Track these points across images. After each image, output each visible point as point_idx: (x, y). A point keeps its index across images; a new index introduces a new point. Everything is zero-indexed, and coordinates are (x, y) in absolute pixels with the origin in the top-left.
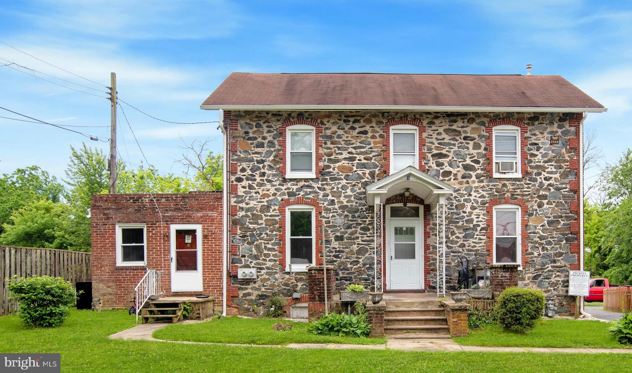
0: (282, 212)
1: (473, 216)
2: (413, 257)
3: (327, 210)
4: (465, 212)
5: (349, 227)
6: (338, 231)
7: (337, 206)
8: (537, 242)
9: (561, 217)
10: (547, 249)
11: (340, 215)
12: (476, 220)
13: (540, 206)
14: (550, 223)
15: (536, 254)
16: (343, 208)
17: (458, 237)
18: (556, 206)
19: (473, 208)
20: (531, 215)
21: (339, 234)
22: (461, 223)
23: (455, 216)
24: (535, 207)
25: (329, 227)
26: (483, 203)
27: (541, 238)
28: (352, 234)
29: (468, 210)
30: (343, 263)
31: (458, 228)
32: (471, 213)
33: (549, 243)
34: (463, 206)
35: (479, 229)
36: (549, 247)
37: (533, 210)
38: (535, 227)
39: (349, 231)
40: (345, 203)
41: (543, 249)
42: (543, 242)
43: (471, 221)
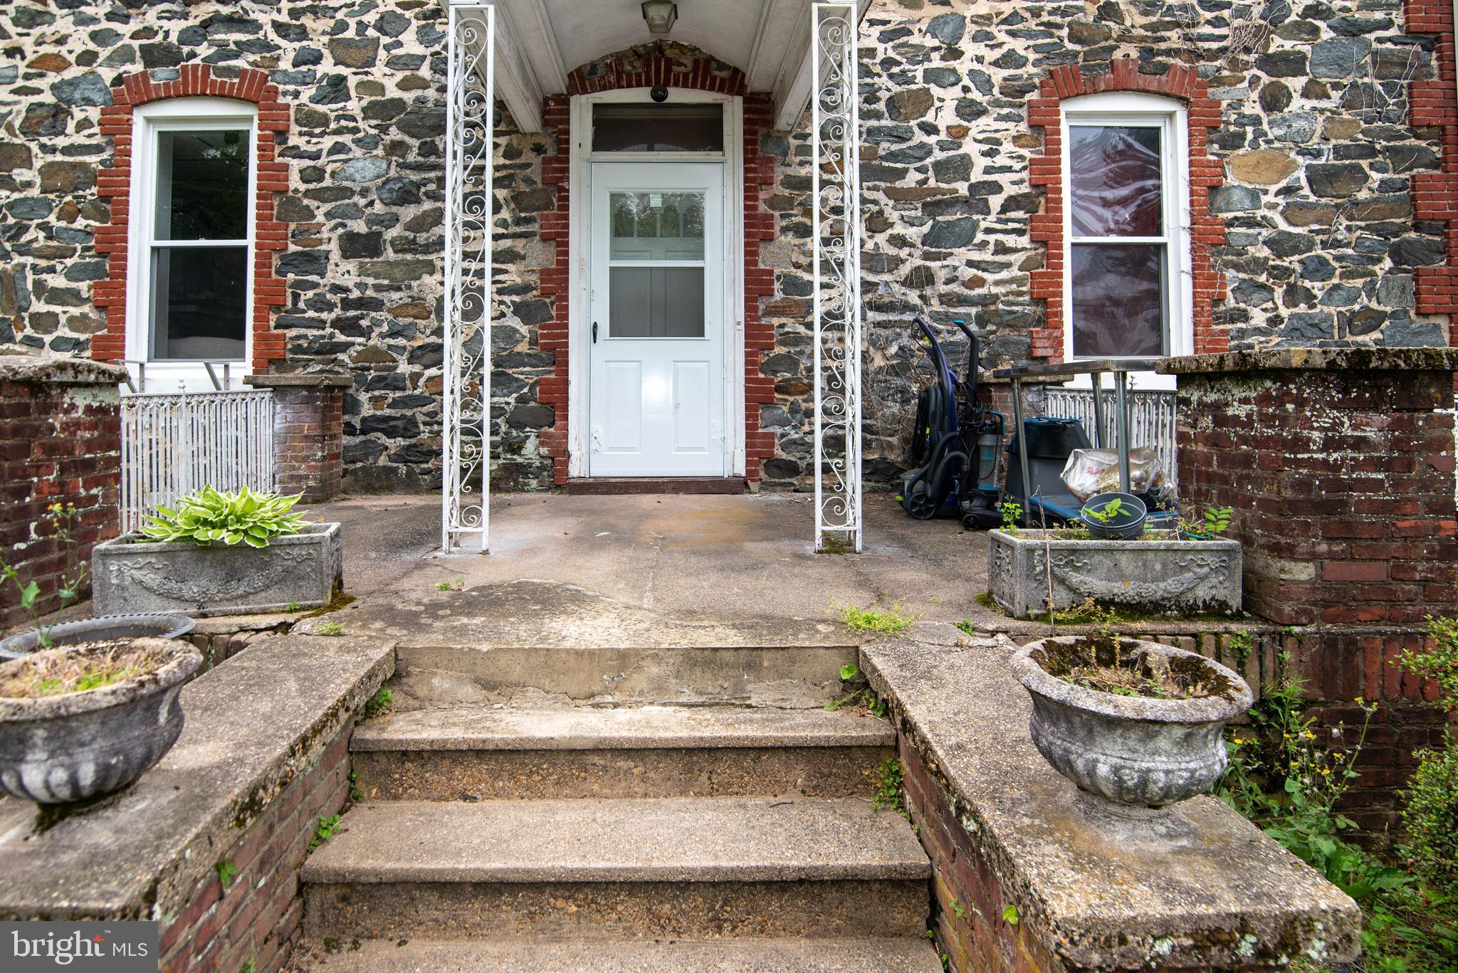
0: (117, 132)
1: (970, 147)
2: (697, 329)
3: (312, 121)
4: (930, 129)
5: (408, 196)
6: (356, 212)
7: (354, 106)
8: (1260, 265)
9: (1370, 152)
10: (1309, 297)
11: (367, 144)
12: (980, 163)
13: (1274, 100)
14: (1319, 178)
15: (1259, 318)
16: (382, 111)
17: (899, 241)
18: (1347, 105)
19: (969, 110)
20: (1235, 141)
21: (359, 226)
22: (912, 178)
23: (885, 147)
24: (1252, 108)
25: (318, 195)
26: (1015, 90)
27: (1280, 245)
28: (419, 224)
29: (947, 118)
30: (373, 354)
31: (900, 197)
32: (958, 134)
33: (1319, 269)
34: (923, 101)
35: (996, 202)
36: (1317, 288)
37: (1243, 120)
38: (1254, 196)
39: (409, 213)
40: (393, 92)
41: (1293, 295)
42: (1292, 262)
43: (961, 167)
